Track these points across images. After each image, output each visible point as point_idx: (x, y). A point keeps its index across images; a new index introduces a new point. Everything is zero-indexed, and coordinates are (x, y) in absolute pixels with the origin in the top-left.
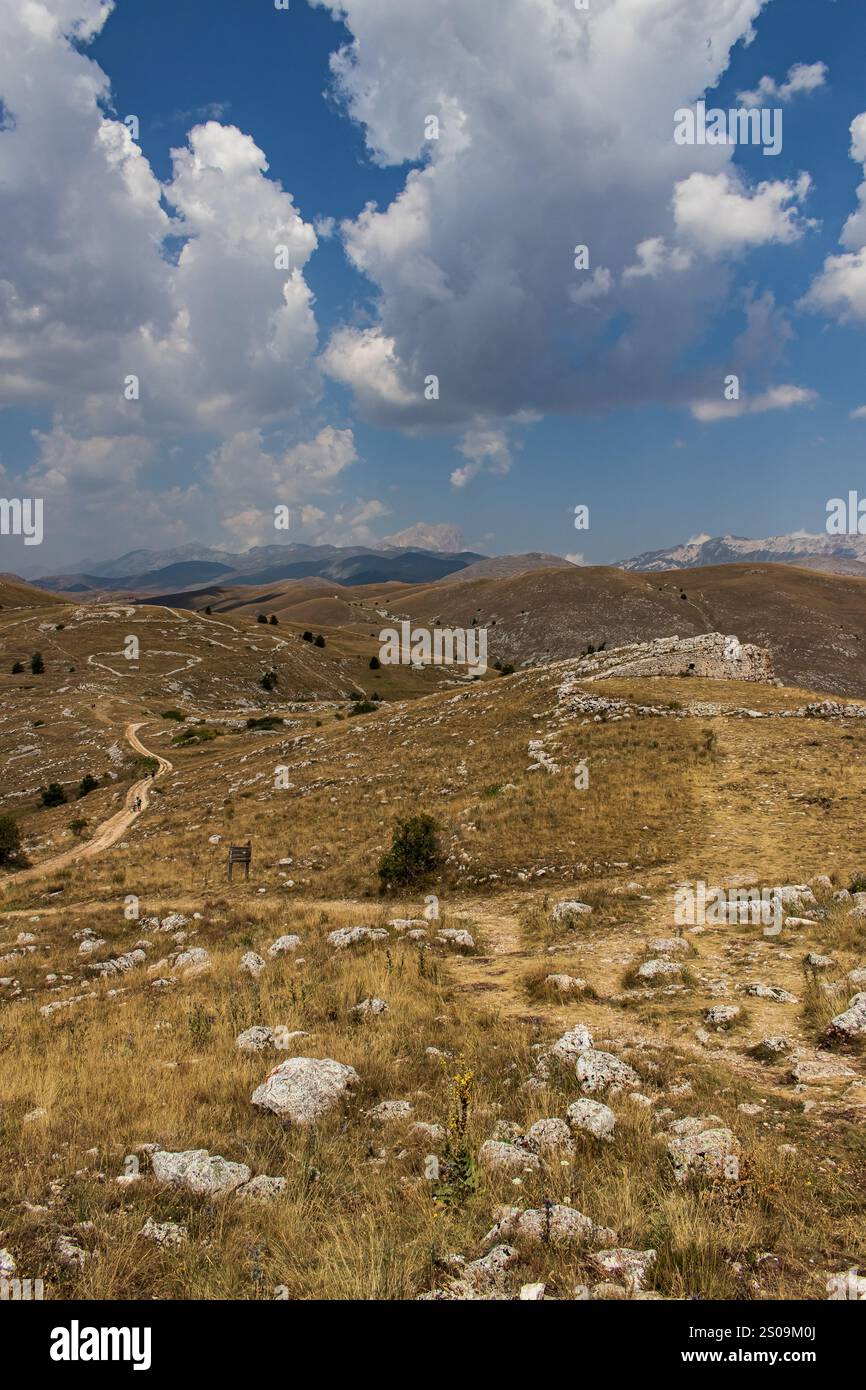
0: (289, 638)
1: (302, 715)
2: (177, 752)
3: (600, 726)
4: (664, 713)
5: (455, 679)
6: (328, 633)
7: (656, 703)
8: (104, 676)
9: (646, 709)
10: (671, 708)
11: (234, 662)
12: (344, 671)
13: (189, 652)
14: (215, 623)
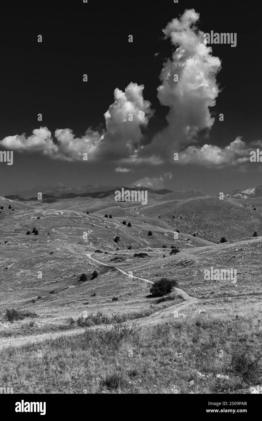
6: (131, 222)
8: (61, 236)
11: (104, 232)
12: (140, 236)
13: (87, 228)
14: (92, 217)
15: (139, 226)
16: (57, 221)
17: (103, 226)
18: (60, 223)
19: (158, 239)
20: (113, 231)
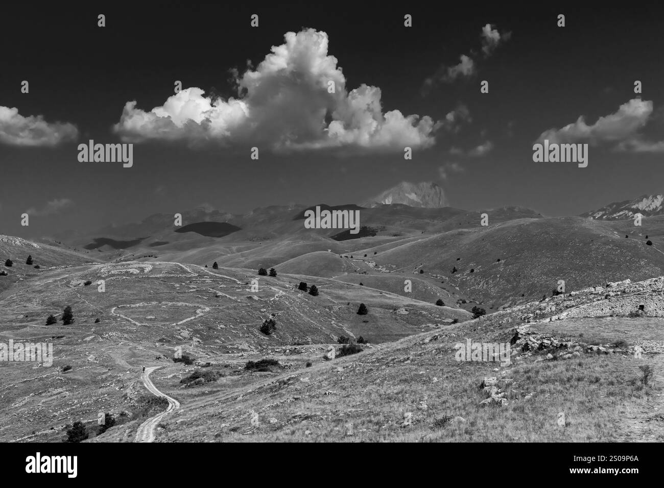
0: (285, 287)
1: (295, 357)
2: (185, 392)
3: (551, 364)
4: (611, 350)
5: (436, 323)
6: (320, 283)
7: (604, 341)
8: (125, 325)
9: (595, 348)
10: (617, 346)
11: (238, 311)
12: (335, 317)
13: (198, 302)
14: (220, 276)
15: (341, 292)
16: (129, 288)
17: (243, 295)
18: (135, 292)
19: (381, 323)
20: (264, 307)
